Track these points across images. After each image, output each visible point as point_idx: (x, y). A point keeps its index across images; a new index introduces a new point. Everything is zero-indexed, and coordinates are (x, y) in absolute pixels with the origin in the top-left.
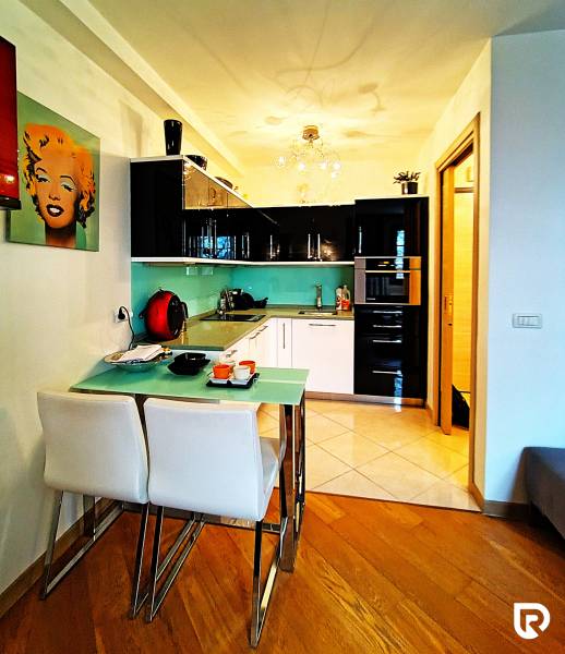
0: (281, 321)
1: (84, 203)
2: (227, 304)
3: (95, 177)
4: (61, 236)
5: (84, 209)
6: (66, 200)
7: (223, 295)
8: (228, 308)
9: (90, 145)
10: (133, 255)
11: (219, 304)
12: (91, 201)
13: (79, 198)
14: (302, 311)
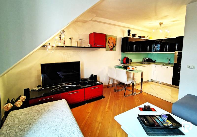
0: (155, 65)
1: (114, 45)
2: (144, 60)
3: (116, 42)
4: (111, 49)
5: (114, 46)
6: (112, 45)
7: (144, 59)
8: (144, 62)
9: (115, 37)
10: (122, 51)
11: (142, 60)
12: (115, 45)
13: (114, 44)
14: (163, 64)
